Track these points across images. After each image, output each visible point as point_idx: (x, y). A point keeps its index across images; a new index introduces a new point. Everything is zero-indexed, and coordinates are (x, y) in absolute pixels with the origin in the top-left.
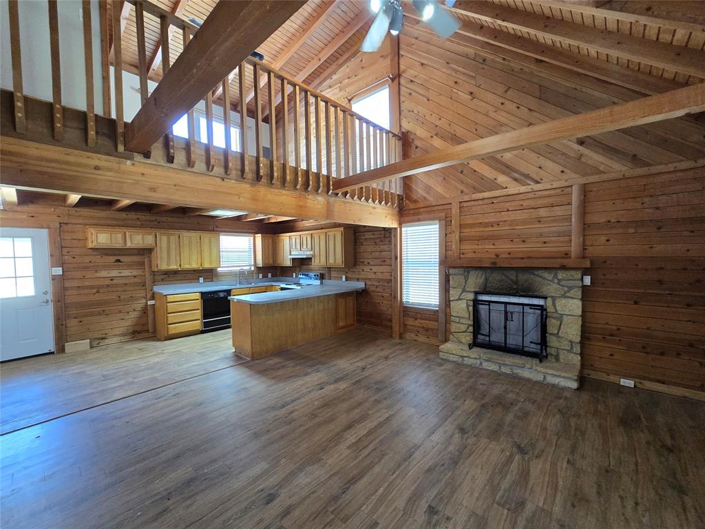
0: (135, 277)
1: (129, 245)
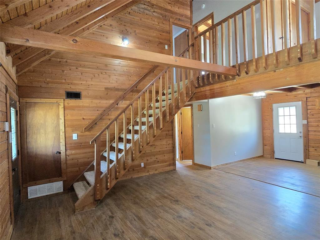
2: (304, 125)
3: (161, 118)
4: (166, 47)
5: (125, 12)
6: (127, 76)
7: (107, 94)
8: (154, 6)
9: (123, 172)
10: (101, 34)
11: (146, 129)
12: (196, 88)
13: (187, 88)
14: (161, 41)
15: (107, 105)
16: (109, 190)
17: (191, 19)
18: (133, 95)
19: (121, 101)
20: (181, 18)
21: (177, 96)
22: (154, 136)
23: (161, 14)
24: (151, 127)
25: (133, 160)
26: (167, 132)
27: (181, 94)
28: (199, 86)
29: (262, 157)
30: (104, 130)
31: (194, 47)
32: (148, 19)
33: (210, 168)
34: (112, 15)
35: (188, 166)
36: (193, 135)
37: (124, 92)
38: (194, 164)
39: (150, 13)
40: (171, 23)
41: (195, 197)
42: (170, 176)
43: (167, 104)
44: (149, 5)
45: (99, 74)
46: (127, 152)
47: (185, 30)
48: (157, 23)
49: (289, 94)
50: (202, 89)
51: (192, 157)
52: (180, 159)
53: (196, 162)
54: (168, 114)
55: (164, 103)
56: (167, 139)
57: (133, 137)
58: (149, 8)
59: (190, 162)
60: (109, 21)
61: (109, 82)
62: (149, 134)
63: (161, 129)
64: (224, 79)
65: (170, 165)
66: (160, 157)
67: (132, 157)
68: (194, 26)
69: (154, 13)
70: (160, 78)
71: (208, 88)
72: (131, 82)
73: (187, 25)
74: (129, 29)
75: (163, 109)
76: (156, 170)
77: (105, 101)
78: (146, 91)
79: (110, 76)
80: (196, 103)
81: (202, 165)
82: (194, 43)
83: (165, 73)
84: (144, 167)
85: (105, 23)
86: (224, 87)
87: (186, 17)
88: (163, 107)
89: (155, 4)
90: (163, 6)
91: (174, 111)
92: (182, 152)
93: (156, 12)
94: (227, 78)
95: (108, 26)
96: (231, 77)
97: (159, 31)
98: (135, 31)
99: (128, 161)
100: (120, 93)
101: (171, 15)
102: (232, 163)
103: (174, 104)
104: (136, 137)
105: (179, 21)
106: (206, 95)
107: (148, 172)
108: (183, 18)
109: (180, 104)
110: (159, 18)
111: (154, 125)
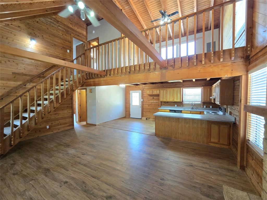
0: (157, 103)
1: (153, 94)
2: (142, 101)
3: (60, 96)
4: (68, 51)
5: (33, 20)
6: (35, 66)
7: (15, 77)
8: (59, 23)
9: (26, 133)
10: (8, 31)
11: (48, 103)
12: (86, 79)
13: (79, 79)
14: (64, 46)
15: (15, 86)
16: (13, 147)
17: (86, 37)
18: (40, 80)
19: (29, 83)
20: (79, 35)
21: (72, 83)
22: (54, 108)
23: (64, 29)
24: (51, 102)
25: (36, 124)
26: (68, 105)
27: (75, 82)
28: (87, 79)
29: (125, 117)
30: (9, 104)
31: (85, 55)
32: (53, 30)
33: (96, 125)
34: (20, 20)
35: (83, 125)
36: (86, 107)
37: (32, 77)
38: (87, 124)
39: (56, 26)
40: (72, 37)
41: (81, 142)
42: (68, 133)
43: (64, 88)
44: (55, 21)
45: (6, 62)
46: (31, 119)
47: (82, 42)
48: (61, 35)
49: (137, 86)
50: (89, 81)
51: (85, 120)
52: (79, 122)
53: (88, 122)
54: (65, 94)
55: (62, 87)
56: (68, 110)
57: (36, 109)
58: (55, 23)
59: (84, 123)
60: (17, 23)
61: (17, 68)
62: (50, 106)
63: (60, 103)
64: (100, 77)
65: (69, 126)
66: (62, 121)
67: (35, 122)
68: (88, 42)
69: (59, 27)
70: (59, 71)
71: (92, 80)
72: (38, 71)
73: (84, 40)
74: (36, 33)
75: (61, 91)
76: (59, 130)
77: (12, 83)
78: (48, 78)
79: (17, 64)
80: (88, 88)
81: (92, 124)
82: (84, 53)
83: (64, 69)
84: (49, 128)
85: (13, 23)
86: (100, 81)
87: (83, 35)
88: (61, 90)
89: (60, 21)
90: (66, 24)
91: (70, 92)
92: (80, 117)
93: (61, 27)
94: (101, 77)
95: (17, 27)
96: (103, 76)
97: (62, 39)
98: (43, 36)
99: (32, 125)
100: (28, 78)
101: (73, 31)
102: (109, 121)
103: (70, 88)
104: (39, 108)
105: (78, 36)
106: (91, 84)
107: (52, 131)
108: (81, 35)
109: (74, 88)
110: (63, 31)
111: (55, 101)
